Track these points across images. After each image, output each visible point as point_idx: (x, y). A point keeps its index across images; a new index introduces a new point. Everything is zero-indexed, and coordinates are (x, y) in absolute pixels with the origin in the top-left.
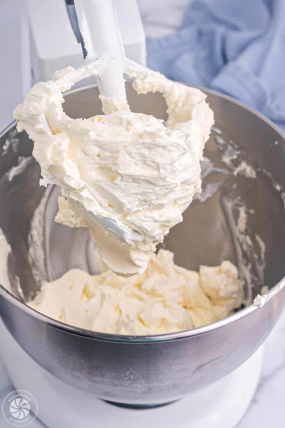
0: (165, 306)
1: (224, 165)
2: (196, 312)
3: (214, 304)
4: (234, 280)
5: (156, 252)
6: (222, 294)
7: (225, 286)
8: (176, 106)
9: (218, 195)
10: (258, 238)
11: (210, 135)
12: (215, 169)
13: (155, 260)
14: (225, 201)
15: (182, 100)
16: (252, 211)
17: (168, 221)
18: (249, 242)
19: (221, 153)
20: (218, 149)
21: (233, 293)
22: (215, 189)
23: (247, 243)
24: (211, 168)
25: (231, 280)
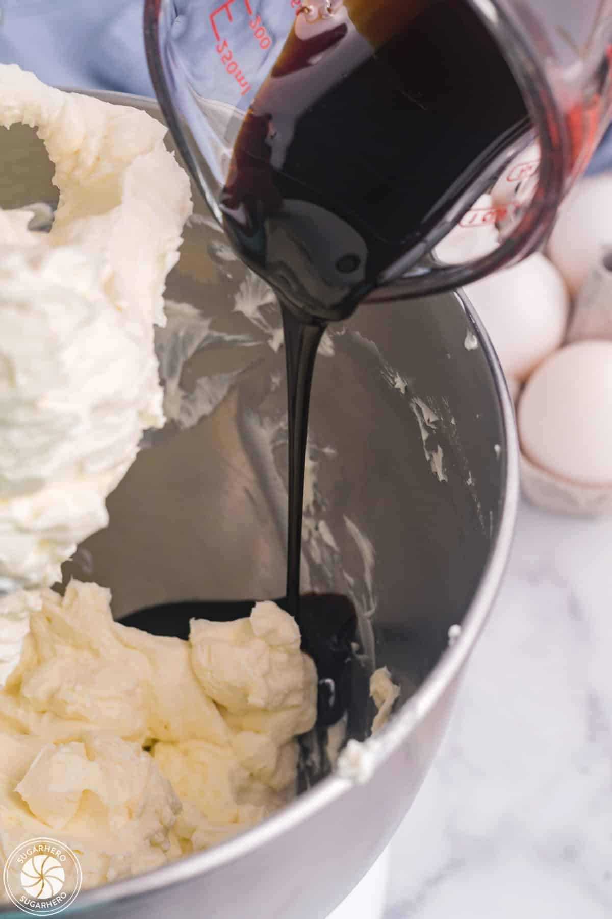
0: (90, 755)
1: (241, 323)
2: (185, 753)
3: (238, 728)
4: (291, 654)
5: (59, 588)
6: (257, 699)
7: (265, 675)
8: (76, 166)
9: (232, 407)
10: (351, 526)
11: (180, 249)
12: (216, 334)
13: (57, 610)
14: (253, 422)
15: (94, 145)
16: (328, 450)
17: (61, 528)
18: (328, 538)
19: (232, 287)
20: (223, 277)
21: (290, 692)
22: (222, 393)
23: (320, 540)
24: (203, 331)
25: (282, 657)
